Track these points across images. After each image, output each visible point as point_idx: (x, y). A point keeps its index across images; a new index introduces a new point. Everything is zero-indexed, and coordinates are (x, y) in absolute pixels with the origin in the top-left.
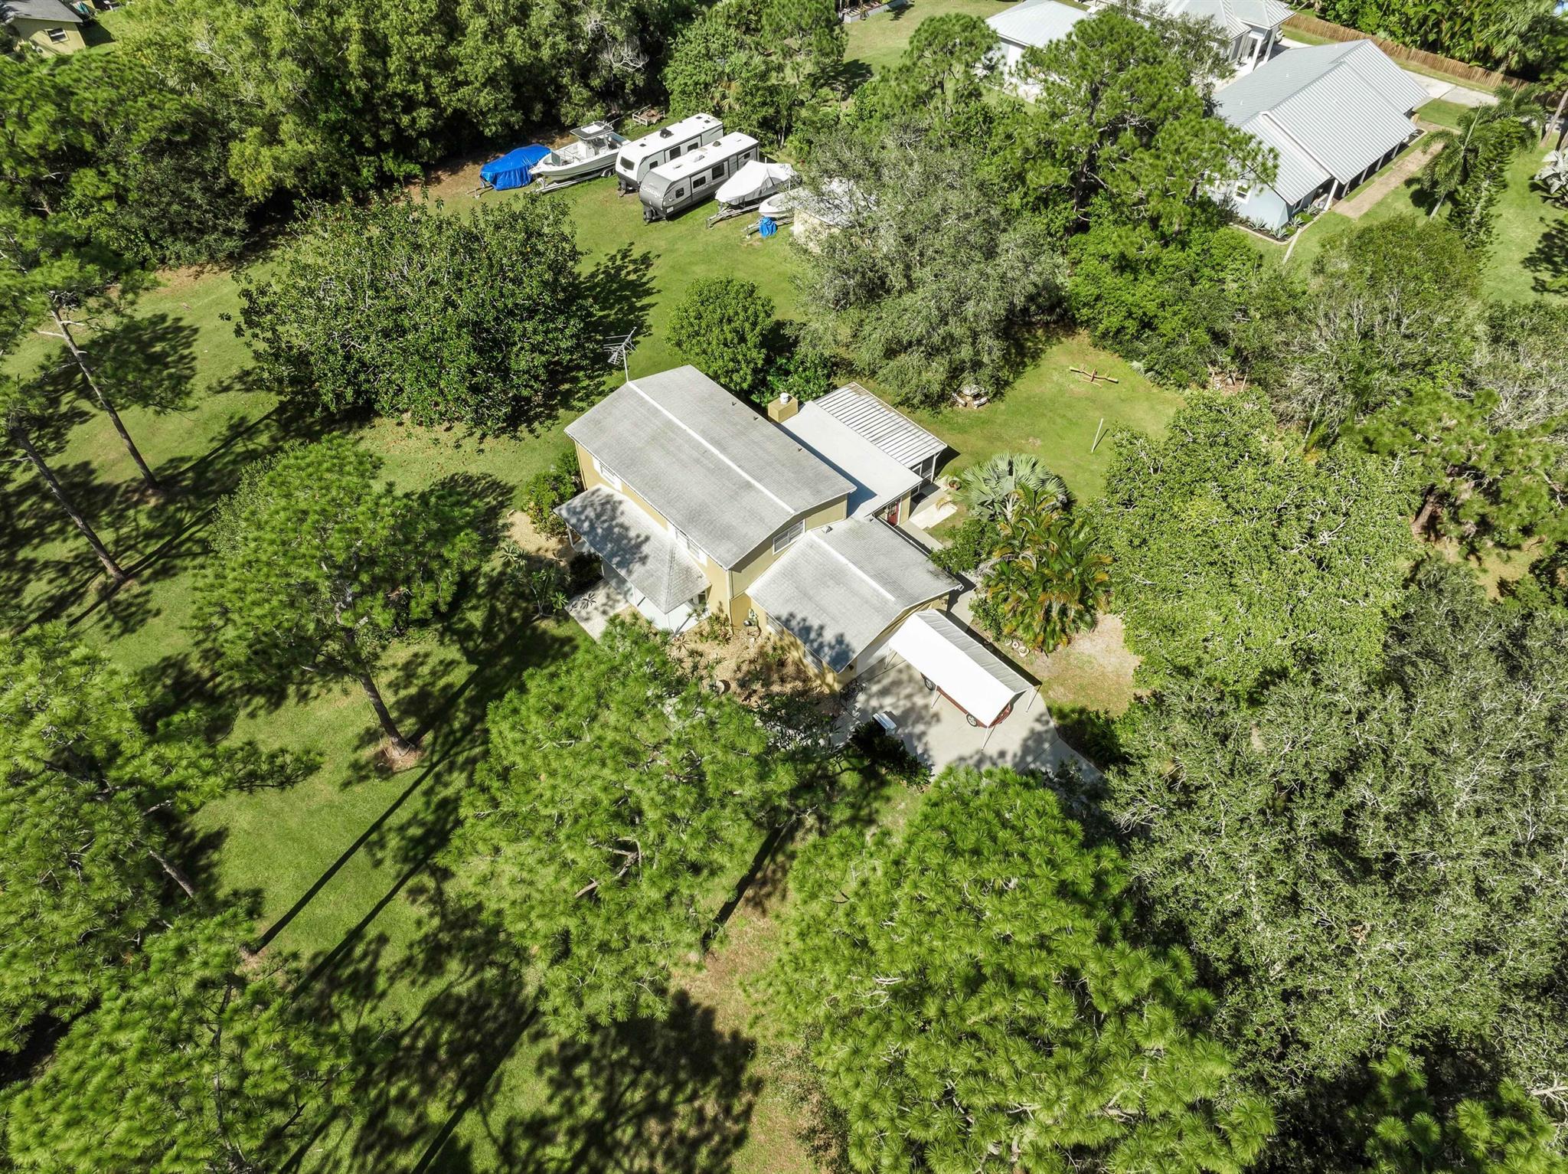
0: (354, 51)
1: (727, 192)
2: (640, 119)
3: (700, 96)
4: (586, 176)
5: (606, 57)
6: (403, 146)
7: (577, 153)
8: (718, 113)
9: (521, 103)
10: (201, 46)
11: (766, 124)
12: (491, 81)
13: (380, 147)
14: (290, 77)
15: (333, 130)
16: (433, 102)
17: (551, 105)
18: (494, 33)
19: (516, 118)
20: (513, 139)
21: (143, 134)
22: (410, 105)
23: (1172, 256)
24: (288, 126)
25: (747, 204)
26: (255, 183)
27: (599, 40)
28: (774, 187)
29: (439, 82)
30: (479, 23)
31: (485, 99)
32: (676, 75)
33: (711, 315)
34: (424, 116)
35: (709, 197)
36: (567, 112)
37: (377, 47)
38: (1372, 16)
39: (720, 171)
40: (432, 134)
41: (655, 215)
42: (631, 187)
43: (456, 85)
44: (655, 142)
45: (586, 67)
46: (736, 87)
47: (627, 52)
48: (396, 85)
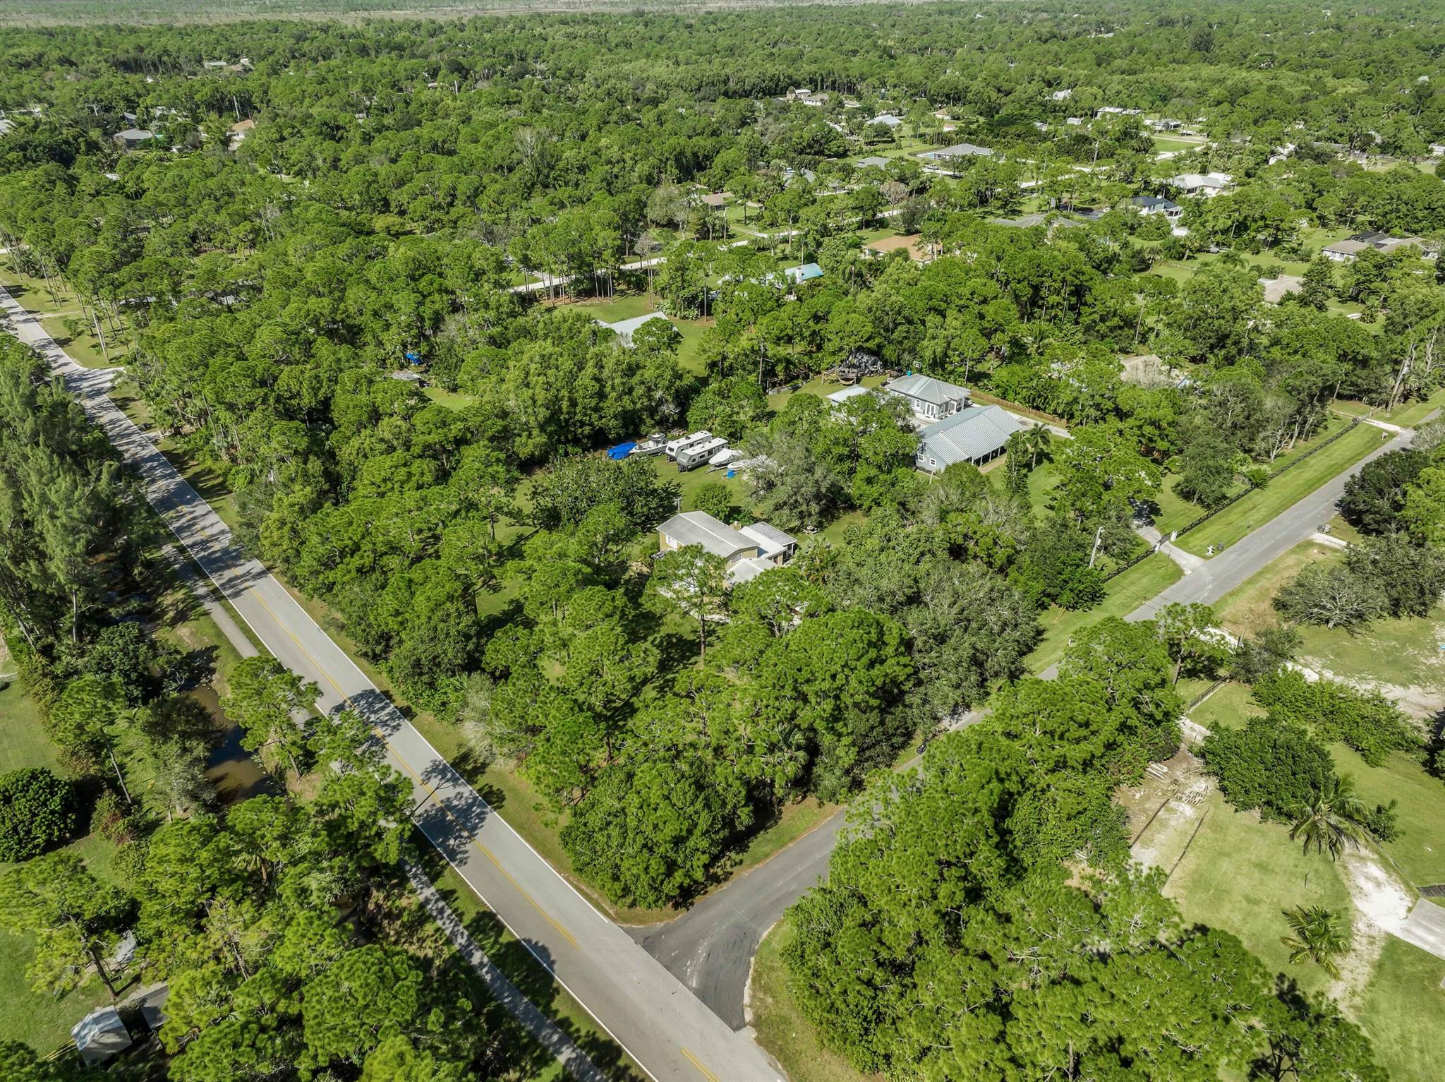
0: (565, 404)
1: (713, 461)
2: (675, 432)
3: (702, 424)
4: (654, 454)
5: (664, 408)
6: (576, 441)
7: (650, 446)
8: (710, 430)
9: (625, 426)
10: (512, 404)
11: (731, 435)
12: (615, 417)
13: (567, 441)
14: (543, 413)
15: (550, 435)
16: (591, 424)
17: (637, 427)
18: (619, 398)
19: (622, 432)
20: (619, 440)
21: (490, 433)
22: (582, 424)
23: (883, 477)
24: (535, 432)
25: (722, 465)
26: (524, 453)
27: (661, 402)
28: (734, 459)
29: (595, 416)
30: (614, 394)
31: (612, 423)
32: (692, 416)
33: (709, 494)
34: (587, 430)
35: (706, 463)
36: (643, 429)
37: (573, 403)
38: (1011, 396)
39: (710, 452)
40: (588, 437)
41: (683, 469)
42: (672, 459)
43: (601, 418)
44: (683, 441)
45: (652, 411)
46: (718, 420)
47: (672, 407)
48: (578, 417)
